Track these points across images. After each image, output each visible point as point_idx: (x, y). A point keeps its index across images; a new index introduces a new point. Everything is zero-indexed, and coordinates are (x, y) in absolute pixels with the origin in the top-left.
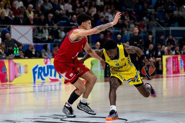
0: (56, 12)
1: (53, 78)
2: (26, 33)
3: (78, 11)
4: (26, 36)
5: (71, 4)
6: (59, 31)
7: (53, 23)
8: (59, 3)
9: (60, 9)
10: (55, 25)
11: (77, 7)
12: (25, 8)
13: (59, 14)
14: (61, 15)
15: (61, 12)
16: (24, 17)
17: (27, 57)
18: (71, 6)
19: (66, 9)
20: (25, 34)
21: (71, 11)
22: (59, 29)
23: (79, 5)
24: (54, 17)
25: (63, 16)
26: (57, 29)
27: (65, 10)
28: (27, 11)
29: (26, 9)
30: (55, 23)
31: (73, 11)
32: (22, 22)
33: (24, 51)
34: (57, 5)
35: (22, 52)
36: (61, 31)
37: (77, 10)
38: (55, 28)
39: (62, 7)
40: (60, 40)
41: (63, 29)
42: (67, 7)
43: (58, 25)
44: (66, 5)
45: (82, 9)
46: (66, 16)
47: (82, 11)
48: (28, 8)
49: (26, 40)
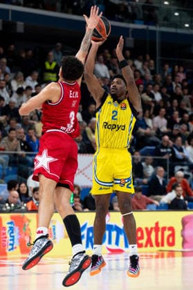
0: (138, 131)
1: (113, 246)
2: (86, 168)
3: (177, 130)
4: (86, 172)
5: (165, 117)
6: (143, 164)
7: (134, 150)
8: (144, 116)
9: (146, 126)
10: (137, 153)
11: (175, 122)
12: (85, 124)
13: (143, 134)
14: (147, 136)
15: (148, 130)
16: (83, 140)
17: (87, 210)
18: (164, 121)
19: (156, 125)
20: (84, 170)
21: (164, 129)
22: (143, 160)
23: (178, 120)
24: (135, 140)
25: (151, 139)
26: (139, 160)
27: (154, 127)
28: (88, 129)
29: (88, 125)
30: (136, 151)
31: (170, 130)
32: (79, 148)
33: (83, 199)
34: (141, 119)
35: (78, 199)
36: (147, 164)
37: (176, 128)
38: (137, 159)
39: (149, 122)
40: (145, 181)
41: (151, 161)
42: (157, 123)
43: (142, 155)
44: (157, 119)
45: (184, 127)
46: (155, 139)
47: (185, 131)
48: (90, 125)
49: (86, 179)
